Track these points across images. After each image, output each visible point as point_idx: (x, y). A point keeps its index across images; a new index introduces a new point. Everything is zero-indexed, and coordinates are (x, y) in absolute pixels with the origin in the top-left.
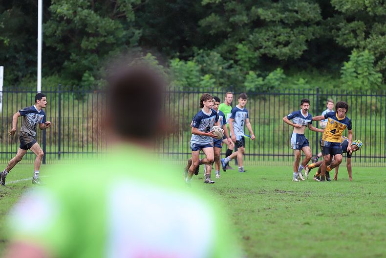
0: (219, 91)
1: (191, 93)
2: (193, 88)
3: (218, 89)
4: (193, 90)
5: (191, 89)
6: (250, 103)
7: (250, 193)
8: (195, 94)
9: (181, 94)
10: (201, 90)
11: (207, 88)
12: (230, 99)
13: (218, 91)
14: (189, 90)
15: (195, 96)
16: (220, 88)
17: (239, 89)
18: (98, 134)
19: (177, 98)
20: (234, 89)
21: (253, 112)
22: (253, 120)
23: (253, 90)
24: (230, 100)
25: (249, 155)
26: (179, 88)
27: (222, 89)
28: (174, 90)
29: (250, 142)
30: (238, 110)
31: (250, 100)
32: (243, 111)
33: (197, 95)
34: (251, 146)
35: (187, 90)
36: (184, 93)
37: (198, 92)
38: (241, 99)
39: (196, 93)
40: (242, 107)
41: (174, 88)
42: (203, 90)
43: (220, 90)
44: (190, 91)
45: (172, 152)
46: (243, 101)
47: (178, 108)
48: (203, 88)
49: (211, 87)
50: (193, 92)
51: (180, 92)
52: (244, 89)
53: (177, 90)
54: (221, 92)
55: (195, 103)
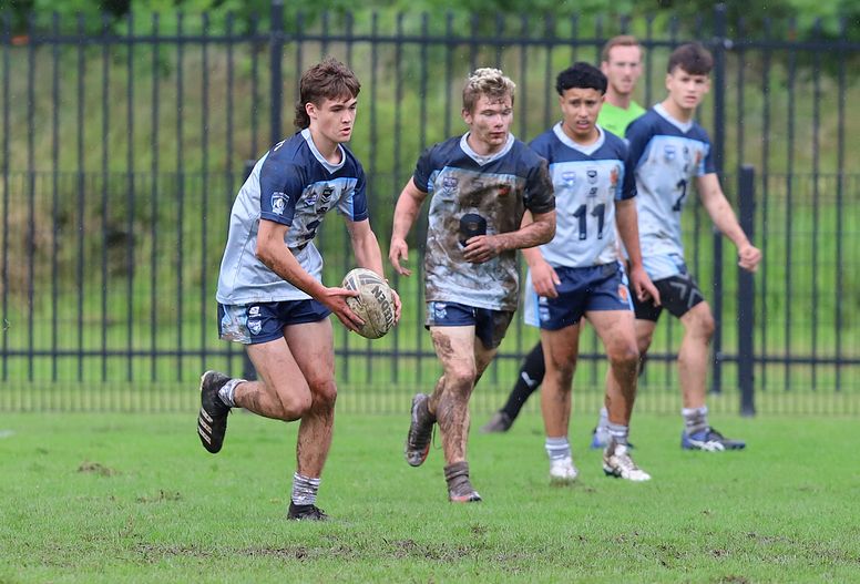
0: (657, 36)
1: (510, 43)
2: (524, 17)
3: (649, 21)
4: (525, 30)
5: (514, 23)
6: (818, 95)
7: (816, 560)
8: (530, 50)
9: (462, 51)
10: (564, 28)
11: (593, 19)
12: (627, 70)
13: (649, 31)
14: (501, 28)
15: (530, 59)
16: (661, 19)
17: (759, 24)
18: (37, 257)
19: (438, 71)
20: (735, 22)
21: (834, 142)
22: (833, 182)
23: (834, 27)
24: (627, 79)
25: (813, 361)
26: (450, 18)
27: (672, 26)
28: (424, 28)
29: (815, 296)
30: (661, 128)
31: (815, 78)
32: (689, 135)
33: (542, 53)
34: (825, 314)
35: (490, 29)
36: (474, 44)
37: (550, 41)
38: (680, 73)
39: (537, 43)
40: (684, 113)
41: (425, 17)
42: (575, 30)
43: (665, 29)
44: (507, 35)
45: (413, 347)
46: (691, 86)
47: (441, 123)
48: (573, 18)
49: (613, 15)
50: (524, 41)
51: (452, 42)
52: (785, 23)
53: (438, 27)
54: (667, 37)
55: (530, 95)
